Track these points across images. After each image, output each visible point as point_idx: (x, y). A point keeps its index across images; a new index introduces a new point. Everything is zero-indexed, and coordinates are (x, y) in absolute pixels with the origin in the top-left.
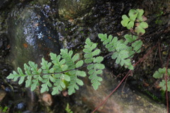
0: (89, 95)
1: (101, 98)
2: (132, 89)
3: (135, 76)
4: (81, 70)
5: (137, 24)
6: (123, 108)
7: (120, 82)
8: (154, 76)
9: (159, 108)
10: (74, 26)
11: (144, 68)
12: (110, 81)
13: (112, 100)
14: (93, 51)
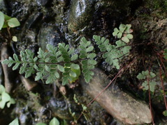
0: (91, 90)
1: (98, 92)
2: (120, 87)
3: (123, 78)
4: (75, 63)
5: (125, 35)
6: (113, 101)
7: (111, 82)
8: (137, 77)
9: (141, 104)
10: (78, 37)
11: (130, 72)
12: (104, 80)
13: (105, 95)
14: (87, 47)
